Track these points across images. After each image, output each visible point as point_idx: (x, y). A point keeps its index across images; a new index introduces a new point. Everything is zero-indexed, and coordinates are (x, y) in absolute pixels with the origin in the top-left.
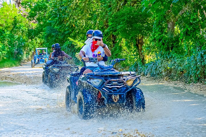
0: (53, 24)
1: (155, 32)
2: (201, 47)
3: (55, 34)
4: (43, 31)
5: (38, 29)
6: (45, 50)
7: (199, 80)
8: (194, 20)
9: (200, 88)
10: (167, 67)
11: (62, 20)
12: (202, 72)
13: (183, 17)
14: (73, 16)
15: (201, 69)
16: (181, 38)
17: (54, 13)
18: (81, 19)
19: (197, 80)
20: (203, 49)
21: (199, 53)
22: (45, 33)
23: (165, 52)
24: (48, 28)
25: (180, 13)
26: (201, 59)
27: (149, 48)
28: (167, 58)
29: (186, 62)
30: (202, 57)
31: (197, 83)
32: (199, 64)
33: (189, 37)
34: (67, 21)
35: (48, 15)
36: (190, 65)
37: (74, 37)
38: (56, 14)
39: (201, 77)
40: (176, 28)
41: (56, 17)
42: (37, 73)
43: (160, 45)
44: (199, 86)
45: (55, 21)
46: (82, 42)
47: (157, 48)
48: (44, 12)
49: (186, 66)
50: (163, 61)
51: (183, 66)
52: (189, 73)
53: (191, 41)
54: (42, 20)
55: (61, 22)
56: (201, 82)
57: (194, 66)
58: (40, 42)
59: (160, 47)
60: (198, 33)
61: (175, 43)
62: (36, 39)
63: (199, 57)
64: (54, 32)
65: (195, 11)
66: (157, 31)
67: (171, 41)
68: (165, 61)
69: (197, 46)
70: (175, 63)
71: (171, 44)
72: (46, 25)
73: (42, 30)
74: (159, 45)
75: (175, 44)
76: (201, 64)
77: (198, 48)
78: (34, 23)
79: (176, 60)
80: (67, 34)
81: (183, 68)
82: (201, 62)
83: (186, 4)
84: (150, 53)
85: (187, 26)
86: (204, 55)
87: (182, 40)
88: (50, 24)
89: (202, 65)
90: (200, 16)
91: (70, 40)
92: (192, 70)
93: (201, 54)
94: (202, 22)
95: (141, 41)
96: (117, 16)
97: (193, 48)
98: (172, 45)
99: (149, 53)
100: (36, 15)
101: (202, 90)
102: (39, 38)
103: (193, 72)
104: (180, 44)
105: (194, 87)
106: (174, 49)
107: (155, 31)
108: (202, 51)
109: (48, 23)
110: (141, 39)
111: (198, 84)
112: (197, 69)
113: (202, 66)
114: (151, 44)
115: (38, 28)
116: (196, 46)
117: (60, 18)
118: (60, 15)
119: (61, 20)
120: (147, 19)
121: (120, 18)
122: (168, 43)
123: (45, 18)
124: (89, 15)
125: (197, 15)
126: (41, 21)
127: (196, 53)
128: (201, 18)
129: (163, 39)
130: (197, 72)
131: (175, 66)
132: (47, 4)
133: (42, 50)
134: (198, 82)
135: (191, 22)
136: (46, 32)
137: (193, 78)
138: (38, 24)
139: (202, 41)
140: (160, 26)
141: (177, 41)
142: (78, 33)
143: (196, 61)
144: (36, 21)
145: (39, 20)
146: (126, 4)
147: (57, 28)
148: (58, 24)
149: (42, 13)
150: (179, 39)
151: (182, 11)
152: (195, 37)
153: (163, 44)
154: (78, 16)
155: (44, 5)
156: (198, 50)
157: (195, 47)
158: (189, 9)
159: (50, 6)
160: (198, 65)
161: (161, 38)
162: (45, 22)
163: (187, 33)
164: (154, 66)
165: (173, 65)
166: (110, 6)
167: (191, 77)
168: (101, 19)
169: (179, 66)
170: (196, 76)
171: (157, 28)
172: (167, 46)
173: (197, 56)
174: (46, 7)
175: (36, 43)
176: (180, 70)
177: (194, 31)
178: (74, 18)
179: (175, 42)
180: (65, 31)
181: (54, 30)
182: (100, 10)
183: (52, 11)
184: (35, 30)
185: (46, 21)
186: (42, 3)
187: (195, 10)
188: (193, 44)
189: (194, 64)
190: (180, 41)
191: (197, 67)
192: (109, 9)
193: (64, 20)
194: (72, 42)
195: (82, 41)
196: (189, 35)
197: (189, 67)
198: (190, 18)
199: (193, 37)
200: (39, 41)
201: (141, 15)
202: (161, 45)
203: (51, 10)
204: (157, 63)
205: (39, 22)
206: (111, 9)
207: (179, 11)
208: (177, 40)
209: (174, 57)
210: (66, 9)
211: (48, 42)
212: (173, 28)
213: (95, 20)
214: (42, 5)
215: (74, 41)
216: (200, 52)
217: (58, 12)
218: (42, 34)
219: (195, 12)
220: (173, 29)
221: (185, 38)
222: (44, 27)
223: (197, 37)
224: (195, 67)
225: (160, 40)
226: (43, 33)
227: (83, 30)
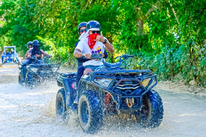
0: (21, 22)
1: (125, 31)
2: (170, 45)
3: (23, 32)
4: (11, 30)
5: (6, 28)
7: (168, 78)
8: (163, 17)
9: (169, 86)
10: (136, 65)
12: (171, 70)
13: (152, 16)
14: (41, 14)
15: (171, 67)
16: (150, 36)
17: (22, 11)
18: (50, 17)
19: (166, 78)
20: (172, 47)
21: (168, 51)
22: (14, 32)
23: (134, 51)
24: (16, 26)
26: (170, 57)
27: (118, 46)
28: (136, 56)
29: (155, 60)
30: (171, 55)
31: (166, 80)
32: (168, 61)
33: (158, 35)
34: (36, 19)
35: (16, 13)
36: (159, 63)
37: (43, 36)
38: (24, 12)
39: (170, 75)
40: (144, 26)
41: (24, 15)
42: (5, 71)
43: (130, 43)
44: (168, 84)
45: (24, 19)
46: (50, 40)
47: (126, 46)
48: (12, 10)
49: (155, 64)
50: (132, 59)
51: (152, 64)
52: (158, 71)
53: (160, 39)
54: (10, 18)
55: (30, 20)
56: (170, 80)
57: (163, 64)
58: (7, 41)
59: (130, 45)
60: (167, 31)
61: (145, 41)
62: (3, 38)
63: (168, 55)
64: (22, 30)
65: (164, 9)
66: (126, 29)
67: (141, 39)
68: (134, 60)
69: (166, 44)
70: (144, 61)
71: (140, 42)
72: (14, 23)
73: (10, 29)
74: (128, 43)
75: (144, 42)
76: (170, 62)
77: (167, 46)
78: (2, 21)
79: (145, 58)
80: (35, 32)
81: (152, 67)
82: (171, 60)
83: (155, 2)
84: (120, 51)
85: (156, 24)
86: (173, 53)
87: (151, 38)
88: (18, 22)
89: (171, 63)
90: (169, 14)
91: (38, 39)
92: (162, 68)
93: (170, 52)
94: (171, 20)
95: (110, 40)
96: (85, 14)
97: (162, 46)
98: (141, 43)
99: (118, 50)
100: (3, 13)
101: (171, 87)
102: (7, 36)
103: (162, 69)
104: (149, 42)
105: (164, 84)
106: (143, 47)
107: (124, 29)
108: (171, 49)
109: (16, 22)
110: (110, 38)
111: (168, 81)
112: (166, 66)
113: (171, 64)
114: (120, 42)
115: (6, 26)
116: (165, 44)
117: (28, 16)
118: (28, 13)
119: (29, 18)
120: (116, 17)
121: (89, 16)
122: (137, 41)
123: (13, 16)
124: (58, 13)
125: (166, 13)
126: (8, 20)
127: (165, 51)
128: (170, 16)
129: (132, 38)
130: (166, 69)
131: (144, 64)
132: (15, 3)
135: (160, 20)
136: (14, 30)
137: (162, 76)
138: (6, 22)
139: (171, 39)
140: (129, 25)
141: (146, 39)
142: (47, 31)
143: (165, 58)
144: (4, 20)
145: (6, 18)
146: (95, 3)
147: (25, 27)
148: (26, 23)
149: (10, 11)
150: (149, 37)
151: (151, 9)
152: (164, 35)
153: (133, 42)
154: (47, 14)
155: (12, 3)
156: (167, 48)
157: (164, 45)
158: (158, 7)
159: (18, 4)
160: (167, 63)
161: (130, 37)
162: (13, 20)
163: (156, 32)
164: (123, 64)
165: (142, 63)
166: (79, 4)
167: (160, 74)
168: (70, 17)
169: (148, 64)
170: (165, 74)
171: (127, 26)
172: (137, 44)
173: (166, 54)
174: (15, 5)
175: (4, 41)
176: (150, 68)
177: (163, 30)
178: (42, 17)
179: (144, 40)
180: (34, 29)
181: (22, 28)
182: (69, 8)
183: (20, 9)
184: (2, 29)
185: (14, 19)
186: (9, 1)
187: (164, 8)
188: (162, 42)
189: (164, 62)
190: (149, 39)
191: (166, 65)
192: (78, 6)
193: (32, 18)
194: (41, 40)
196: (158, 33)
197: (158, 65)
198: (159, 17)
199: (162, 35)
200: (6, 39)
201: (110, 14)
202: (131, 43)
203: (19, 8)
204: (126, 61)
205: (7, 20)
206: (80, 6)
207: (148, 10)
208: (146, 38)
209: (143, 55)
210: (34, 7)
211: (16, 40)
212: (142, 26)
213: (65, 18)
214: (10, 3)
215: (43, 39)
216: (169, 50)
217: (26, 10)
218: (9, 32)
219: (164, 10)
220: (142, 27)
221: (154, 37)
222: (12, 25)
223: (166, 35)
224: (164, 65)
225: (129, 38)
226: (11, 31)
227: (52, 28)
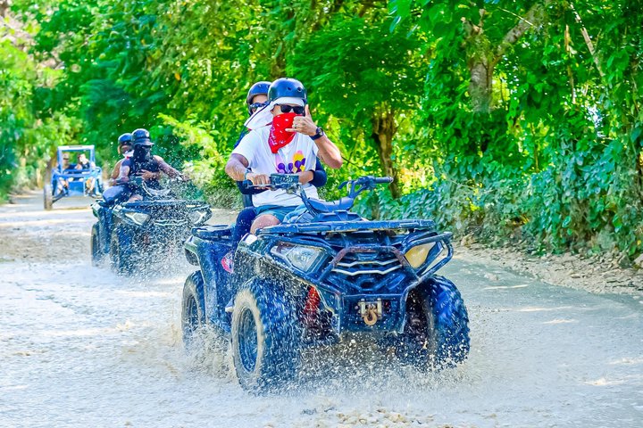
0: (111, 71)
1: (433, 97)
2: (575, 142)
3: (118, 103)
4: (80, 95)
5: (64, 88)
6: (88, 153)
7: (568, 246)
8: (554, 56)
9: (571, 271)
10: (469, 205)
11: (140, 60)
12: (580, 219)
13: (519, 50)
14: (173, 46)
15: (577, 211)
16: (512, 114)
17: (115, 37)
18: (201, 53)
19: (562, 245)
20: (580, 150)
21: (570, 162)
22: (88, 101)
23: (462, 159)
24: (96, 84)
25: (510, 35)
26: (576, 180)
27: (413, 147)
28: (469, 177)
29: (529, 190)
30: (578, 173)
31: (561, 253)
32: (568, 194)
33: (538, 111)
34: (157, 62)
35: (97, 44)
36: (542, 199)
37: (179, 114)
38: (120, 40)
39: (576, 237)
40: (495, 82)
41: (121, 49)
42: (62, 224)
43: (448, 137)
44: (570, 264)
45: (119, 61)
46: (203, 128)
47: (438, 145)
48: (82, 35)
49: (529, 202)
50: (456, 186)
51: (520, 201)
52: (537, 224)
53: (545, 124)
54: (76, 58)
55: (137, 66)
56: (577, 252)
57: (553, 201)
58: (69, 128)
59: (449, 142)
60: (565, 100)
61: (495, 131)
62: (57, 120)
63: (569, 173)
64: (114, 97)
65: (555, 31)
66: (438, 93)
67: (483, 124)
68: (462, 188)
69: (562, 139)
70: (494, 192)
71: (482, 132)
72: (88, 74)
73: (76, 92)
74: (444, 135)
75: (493, 133)
76: (576, 197)
77: (564, 146)
78: (53, 68)
79: (497, 184)
80: (155, 104)
81: (519, 211)
82: (576, 189)
83: (527, 8)
84: (418, 162)
85: (532, 78)
86: (583, 166)
87: (515, 120)
88: (102, 72)
89: (579, 197)
90: (573, 44)
91: (165, 123)
92: (549, 213)
93: (576, 165)
94: (577, 65)
95: (389, 126)
96: (311, 46)
97: (549, 147)
98: (486, 135)
99: (413, 160)
100: (57, 43)
101: (577, 275)
102: (68, 114)
103: (550, 219)
104: (508, 132)
105: (555, 266)
106: (490, 148)
107: (431, 92)
108: (577, 156)
109: (95, 69)
110: (387, 119)
111: (567, 256)
112: (563, 210)
113: (578, 201)
114: (420, 134)
115: (63, 83)
116: (559, 140)
117: (132, 52)
118: (133, 43)
119: (136, 58)
120: (408, 55)
121: (323, 51)
122: (473, 130)
123: (85, 53)
124: (225, 44)
125: (562, 43)
126: (72, 63)
127: (559, 160)
128: (574, 52)
129: (457, 119)
130: (562, 219)
131: (495, 203)
132: (93, 10)
133: (77, 154)
134: (567, 251)
135: (545, 63)
136: (88, 97)
137: (550, 239)
138: (64, 71)
139: (577, 123)
140: (447, 79)
141: (500, 123)
142: (190, 98)
143: (560, 184)
144: (58, 63)
145: (66, 58)
146: (342, 10)
147: (125, 86)
148: (127, 72)
149: (78, 37)
150: (508, 117)
151: (514, 31)
152: (555, 110)
153: (458, 133)
154: (191, 45)
155: (83, 11)
156: (567, 153)
157: (556, 144)
158: (536, 23)
159: (101, 16)
160: (566, 198)
161: (450, 117)
162: (86, 66)
163: (530, 101)
164: (428, 202)
165: (487, 199)
166: (290, 14)
167: (544, 235)
168: (263, 55)
169: (507, 202)
170: (559, 233)
171: (439, 83)
172: (471, 139)
173: (563, 169)
174: (90, 18)
175: (59, 131)
176: (511, 213)
177: (551, 94)
178: (177, 54)
179: (493, 128)
180: (151, 93)
181: (115, 89)
182: (260, 28)
183: (108, 31)
184: (54, 91)
185: (89, 61)
186: (75, 7)
187: (556, 27)
188: (550, 132)
189: (554, 195)
190: (510, 123)
191: (562, 205)
192: (289, 22)
193: (145, 59)
194: (173, 128)
195: (203, 124)
196: (538, 106)
197: (537, 204)
198: (541, 53)
199: (549, 109)
200: (65, 123)
201: (387, 44)
202: (452, 136)
203: (104, 26)
204: (437, 192)
205: (68, 64)
206: (294, 23)
207: (506, 31)
208: (500, 120)
209: (492, 173)
210: (152, 24)
211: (94, 128)
212: (488, 84)
213: (245, 57)
214: (76, 12)
215: (179, 125)
216: (573, 159)
217: (127, 34)
218: (75, 102)
219: (557, 33)
220: (487, 86)
221: (526, 117)
222: (85, 82)
223: (562, 111)
224: (557, 204)
225: (447, 122)
226: (80, 100)
227: (207, 89)
